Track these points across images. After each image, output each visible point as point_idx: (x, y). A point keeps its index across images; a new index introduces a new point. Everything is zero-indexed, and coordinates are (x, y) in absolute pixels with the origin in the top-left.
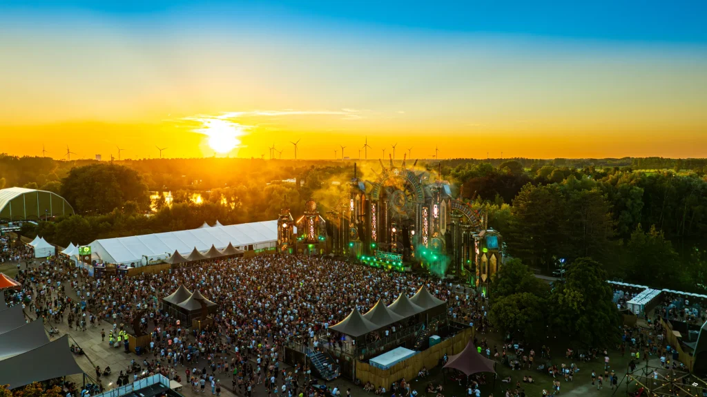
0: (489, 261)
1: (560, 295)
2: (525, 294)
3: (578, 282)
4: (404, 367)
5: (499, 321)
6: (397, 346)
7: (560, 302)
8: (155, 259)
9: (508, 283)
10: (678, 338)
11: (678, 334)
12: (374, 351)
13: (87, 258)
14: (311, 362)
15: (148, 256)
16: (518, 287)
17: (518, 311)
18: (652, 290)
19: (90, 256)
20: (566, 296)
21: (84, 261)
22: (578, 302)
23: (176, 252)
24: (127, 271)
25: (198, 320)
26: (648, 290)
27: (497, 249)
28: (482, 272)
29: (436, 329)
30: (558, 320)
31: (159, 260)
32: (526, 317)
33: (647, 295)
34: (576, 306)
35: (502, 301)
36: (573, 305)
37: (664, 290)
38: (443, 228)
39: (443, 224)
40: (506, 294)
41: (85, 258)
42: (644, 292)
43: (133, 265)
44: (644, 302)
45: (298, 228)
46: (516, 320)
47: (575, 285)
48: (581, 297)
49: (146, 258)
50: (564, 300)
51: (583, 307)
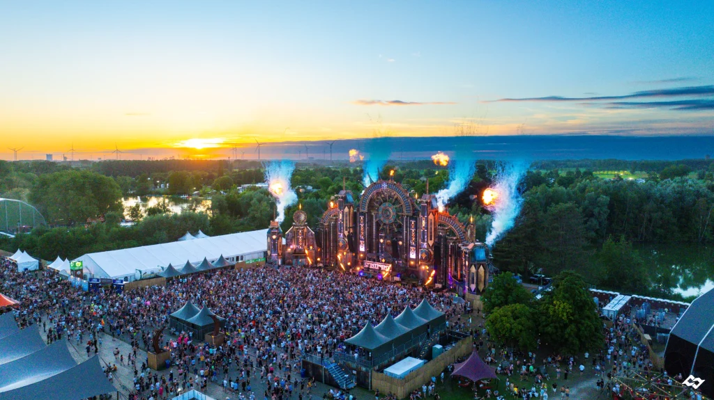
0: (477, 272)
1: (551, 306)
2: (518, 306)
3: (567, 295)
4: (416, 376)
5: (496, 330)
6: (406, 356)
7: (551, 313)
8: (149, 273)
9: (500, 294)
10: (649, 341)
11: (648, 337)
12: (386, 362)
13: (79, 273)
14: (330, 374)
15: (141, 270)
16: (510, 299)
17: (512, 321)
18: (623, 296)
19: (81, 270)
20: (556, 307)
21: (76, 276)
22: (567, 313)
23: (170, 266)
24: (123, 285)
25: (211, 335)
26: (620, 297)
27: (484, 260)
28: (471, 282)
29: (438, 339)
30: (549, 329)
31: (153, 273)
32: (520, 327)
33: (618, 302)
34: (565, 318)
35: (497, 312)
36: (563, 316)
37: (633, 296)
38: (431, 239)
39: (431, 236)
40: (500, 306)
41: (77, 273)
42: (617, 298)
43: (126, 279)
44: (618, 308)
45: (287, 239)
46: (511, 329)
47: (564, 297)
48: (570, 308)
49: (140, 272)
50: (554, 311)
51: (571, 317)
